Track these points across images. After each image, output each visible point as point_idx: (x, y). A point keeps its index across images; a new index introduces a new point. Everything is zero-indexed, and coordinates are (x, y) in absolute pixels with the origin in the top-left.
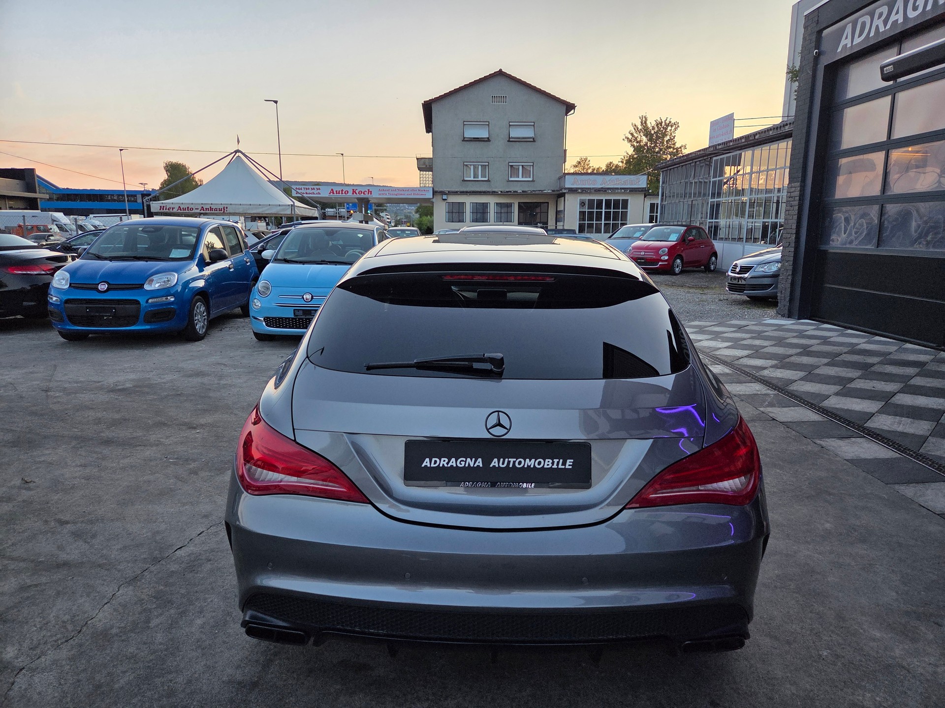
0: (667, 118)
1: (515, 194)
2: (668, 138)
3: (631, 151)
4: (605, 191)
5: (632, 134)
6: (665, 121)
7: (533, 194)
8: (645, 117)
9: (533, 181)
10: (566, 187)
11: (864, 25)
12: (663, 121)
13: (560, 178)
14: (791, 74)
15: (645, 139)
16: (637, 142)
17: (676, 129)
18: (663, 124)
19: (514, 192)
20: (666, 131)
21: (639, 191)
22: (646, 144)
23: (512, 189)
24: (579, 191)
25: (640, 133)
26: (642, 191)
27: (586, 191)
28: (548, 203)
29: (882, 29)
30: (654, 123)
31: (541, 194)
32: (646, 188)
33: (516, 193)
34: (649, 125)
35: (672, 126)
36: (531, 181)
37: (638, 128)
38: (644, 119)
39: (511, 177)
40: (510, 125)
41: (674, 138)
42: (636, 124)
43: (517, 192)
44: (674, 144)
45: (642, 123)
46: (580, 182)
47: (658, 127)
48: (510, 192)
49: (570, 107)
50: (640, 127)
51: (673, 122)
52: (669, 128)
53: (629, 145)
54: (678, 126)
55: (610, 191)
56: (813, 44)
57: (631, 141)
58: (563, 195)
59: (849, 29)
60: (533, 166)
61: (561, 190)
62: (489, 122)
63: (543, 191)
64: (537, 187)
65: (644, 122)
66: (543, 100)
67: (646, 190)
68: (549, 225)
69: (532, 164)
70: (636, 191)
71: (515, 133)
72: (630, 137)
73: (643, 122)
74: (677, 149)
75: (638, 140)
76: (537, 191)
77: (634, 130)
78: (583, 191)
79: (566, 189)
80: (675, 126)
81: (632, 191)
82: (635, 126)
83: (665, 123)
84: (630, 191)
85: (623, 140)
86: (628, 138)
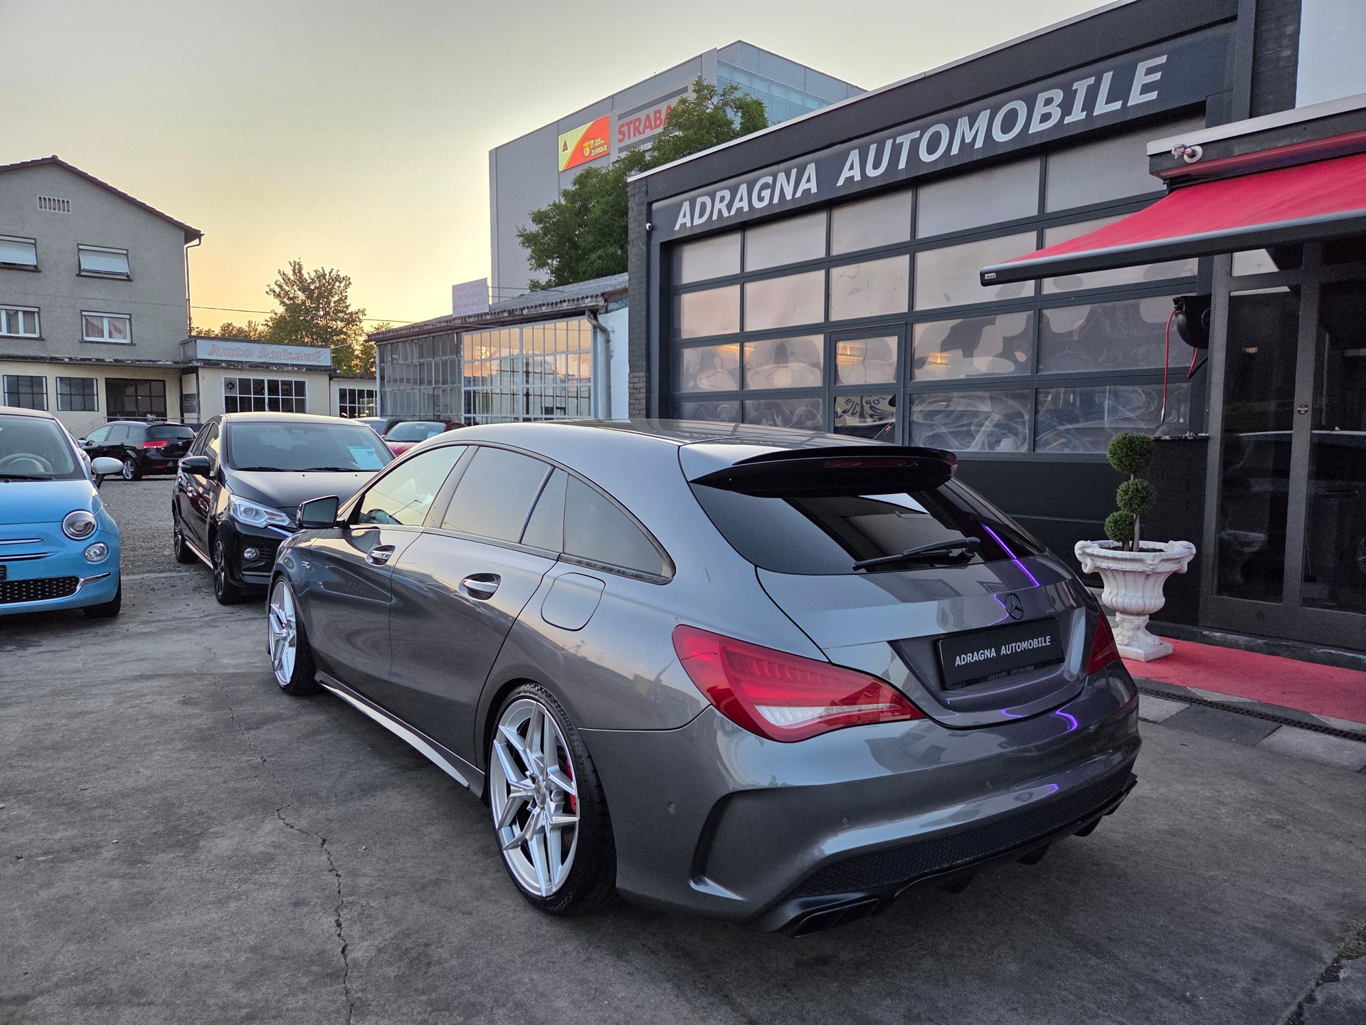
0: (332, 269)
1: (99, 364)
2: (336, 298)
3: (281, 310)
4: (267, 367)
5: (280, 286)
6: (330, 273)
7: (136, 365)
8: (298, 264)
9: (132, 344)
10: (199, 357)
11: (703, 206)
12: (327, 272)
13: (184, 343)
14: (522, 238)
15: (301, 296)
16: (290, 299)
17: (346, 286)
18: (327, 277)
19: (98, 360)
20: (333, 288)
21: (321, 370)
22: (304, 303)
23: (92, 354)
24: (223, 365)
25: (293, 285)
26: (326, 370)
27: (234, 366)
28: (164, 381)
29: (726, 214)
30: (313, 275)
31: (152, 366)
32: (330, 366)
33: (101, 363)
34: (306, 276)
35: (340, 282)
36: (129, 345)
37: (289, 279)
38: (297, 266)
39: (87, 336)
40: (79, 249)
41: (346, 298)
42: (285, 273)
43: (103, 360)
44: (347, 307)
45: (294, 271)
46: (222, 351)
47: (320, 281)
48: (90, 360)
49: (192, 235)
50: (292, 278)
51: (342, 276)
52: (337, 284)
53: (277, 301)
54: (350, 283)
55: (275, 368)
56: (644, 217)
57: (279, 296)
58: (195, 370)
59: (686, 206)
60: (130, 319)
61: (190, 361)
62: (35, 239)
63: (156, 361)
64: (144, 353)
65: (298, 269)
66: (142, 218)
67: (331, 370)
68: (168, 417)
69: (128, 317)
70: (316, 370)
71: (89, 263)
72: (277, 290)
73: (297, 271)
74: (351, 314)
75: (291, 296)
76: (144, 361)
77: (282, 281)
78: (231, 365)
79: (198, 360)
80: (344, 282)
81: (311, 370)
82: (284, 274)
83: (330, 276)
84: (307, 370)
85: (267, 293)
86: (274, 291)
